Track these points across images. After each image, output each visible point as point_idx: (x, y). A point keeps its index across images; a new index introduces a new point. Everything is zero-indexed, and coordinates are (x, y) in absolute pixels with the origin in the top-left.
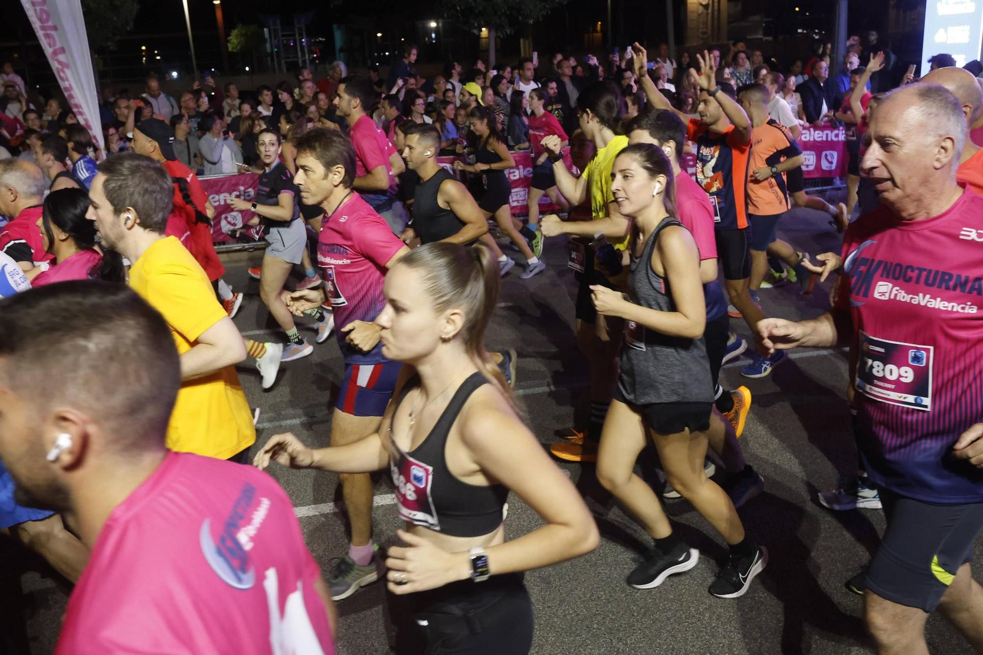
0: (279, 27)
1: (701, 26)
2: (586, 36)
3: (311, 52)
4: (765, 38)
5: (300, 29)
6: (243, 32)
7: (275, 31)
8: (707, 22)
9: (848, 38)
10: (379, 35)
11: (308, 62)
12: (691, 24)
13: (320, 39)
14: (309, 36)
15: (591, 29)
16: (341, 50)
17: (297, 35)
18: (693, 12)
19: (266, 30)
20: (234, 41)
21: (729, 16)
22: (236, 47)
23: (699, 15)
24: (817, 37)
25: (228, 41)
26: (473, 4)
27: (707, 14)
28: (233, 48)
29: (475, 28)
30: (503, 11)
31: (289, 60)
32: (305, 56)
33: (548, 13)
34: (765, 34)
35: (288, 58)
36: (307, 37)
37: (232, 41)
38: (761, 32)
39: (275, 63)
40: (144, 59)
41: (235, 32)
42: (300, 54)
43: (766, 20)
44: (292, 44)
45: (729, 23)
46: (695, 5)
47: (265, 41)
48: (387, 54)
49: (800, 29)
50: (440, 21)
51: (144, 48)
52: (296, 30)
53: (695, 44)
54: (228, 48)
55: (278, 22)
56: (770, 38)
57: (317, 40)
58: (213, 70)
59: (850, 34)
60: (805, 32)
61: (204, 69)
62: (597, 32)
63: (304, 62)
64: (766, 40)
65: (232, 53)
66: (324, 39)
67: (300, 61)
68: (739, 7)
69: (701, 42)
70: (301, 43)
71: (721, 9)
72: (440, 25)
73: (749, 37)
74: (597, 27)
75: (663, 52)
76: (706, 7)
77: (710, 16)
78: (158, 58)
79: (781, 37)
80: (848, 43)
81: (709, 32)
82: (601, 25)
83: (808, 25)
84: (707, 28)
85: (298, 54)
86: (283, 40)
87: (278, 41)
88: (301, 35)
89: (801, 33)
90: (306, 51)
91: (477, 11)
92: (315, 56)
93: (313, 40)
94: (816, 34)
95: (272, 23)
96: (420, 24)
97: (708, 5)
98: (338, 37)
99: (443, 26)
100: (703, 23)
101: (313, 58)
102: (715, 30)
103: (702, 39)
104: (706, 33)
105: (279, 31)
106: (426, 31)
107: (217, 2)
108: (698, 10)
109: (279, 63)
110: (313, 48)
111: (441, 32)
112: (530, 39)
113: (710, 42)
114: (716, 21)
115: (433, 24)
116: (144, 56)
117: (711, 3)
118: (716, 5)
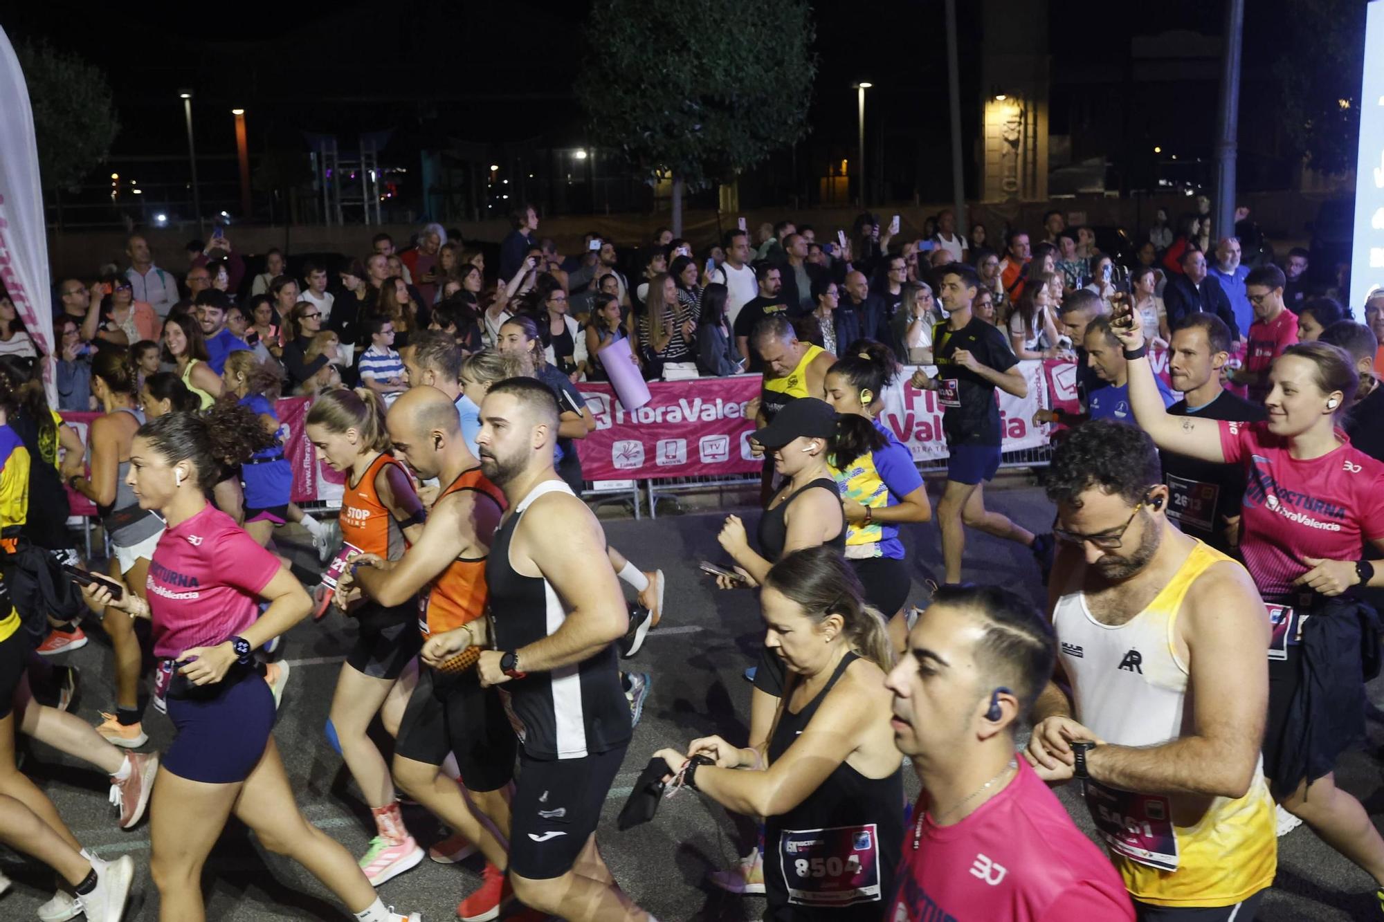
0: (335, 153)
1: (1006, 173)
2: (824, 180)
3: (383, 190)
4: (1107, 193)
5: (369, 157)
6: (279, 160)
7: (329, 158)
8: (1016, 168)
10: (494, 168)
11: (378, 208)
12: (990, 169)
13: (399, 169)
14: (383, 162)
15: (831, 171)
16: (433, 190)
17: (363, 167)
18: (993, 151)
19: (313, 155)
20: (262, 174)
21: (1051, 157)
22: (266, 184)
23: (1004, 156)
24: (1190, 193)
26: (650, 143)
27: (1017, 155)
28: (260, 186)
30: (696, 153)
31: (346, 204)
32: (373, 196)
33: (765, 159)
34: (1107, 188)
35: (347, 200)
36: (379, 168)
38: (1100, 183)
40: (115, 192)
42: (366, 196)
43: (1107, 164)
44: (353, 177)
45: (1051, 170)
46: (996, 141)
48: (505, 197)
49: (1163, 179)
50: (592, 149)
51: (115, 176)
52: (363, 158)
53: (996, 201)
55: (335, 143)
56: (1116, 193)
57: (395, 171)
58: (224, 213)
60: (1170, 184)
61: (211, 211)
62: (840, 174)
63: (372, 207)
64: (1108, 196)
66: (405, 171)
67: (366, 207)
68: (1067, 144)
69: (1005, 198)
71: (1038, 143)
72: (592, 155)
73: (1082, 190)
74: (840, 166)
75: (947, 224)
76: (1014, 143)
77: (1020, 159)
78: (137, 192)
79: (1132, 192)
80: (1236, 219)
81: (1019, 181)
82: (848, 164)
83: (1179, 176)
84: (1015, 177)
85: (362, 194)
87: (332, 174)
88: (370, 166)
89: (1163, 186)
90: (376, 190)
91: (655, 153)
92: (389, 195)
93: (387, 171)
94: (1189, 188)
95: (323, 145)
96: (559, 154)
97: (1017, 140)
98: (429, 169)
99: (598, 157)
100: (1010, 169)
101: (387, 198)
102: (1029, 180)
103: (1008, 193)
104: (1014, 184)
105: (335, 160)
106: (569, 164)
107: (238, 112)
108: (1002, 148)
109: (332, 208)
110: (386, 183)
111: (593, 165)
112: (735, 185)
113: (1020, 198)
114: (1030, 166)
115: (581, 155)
116: (114, 188)
117: (1022, 138)
118: (1030, 141)
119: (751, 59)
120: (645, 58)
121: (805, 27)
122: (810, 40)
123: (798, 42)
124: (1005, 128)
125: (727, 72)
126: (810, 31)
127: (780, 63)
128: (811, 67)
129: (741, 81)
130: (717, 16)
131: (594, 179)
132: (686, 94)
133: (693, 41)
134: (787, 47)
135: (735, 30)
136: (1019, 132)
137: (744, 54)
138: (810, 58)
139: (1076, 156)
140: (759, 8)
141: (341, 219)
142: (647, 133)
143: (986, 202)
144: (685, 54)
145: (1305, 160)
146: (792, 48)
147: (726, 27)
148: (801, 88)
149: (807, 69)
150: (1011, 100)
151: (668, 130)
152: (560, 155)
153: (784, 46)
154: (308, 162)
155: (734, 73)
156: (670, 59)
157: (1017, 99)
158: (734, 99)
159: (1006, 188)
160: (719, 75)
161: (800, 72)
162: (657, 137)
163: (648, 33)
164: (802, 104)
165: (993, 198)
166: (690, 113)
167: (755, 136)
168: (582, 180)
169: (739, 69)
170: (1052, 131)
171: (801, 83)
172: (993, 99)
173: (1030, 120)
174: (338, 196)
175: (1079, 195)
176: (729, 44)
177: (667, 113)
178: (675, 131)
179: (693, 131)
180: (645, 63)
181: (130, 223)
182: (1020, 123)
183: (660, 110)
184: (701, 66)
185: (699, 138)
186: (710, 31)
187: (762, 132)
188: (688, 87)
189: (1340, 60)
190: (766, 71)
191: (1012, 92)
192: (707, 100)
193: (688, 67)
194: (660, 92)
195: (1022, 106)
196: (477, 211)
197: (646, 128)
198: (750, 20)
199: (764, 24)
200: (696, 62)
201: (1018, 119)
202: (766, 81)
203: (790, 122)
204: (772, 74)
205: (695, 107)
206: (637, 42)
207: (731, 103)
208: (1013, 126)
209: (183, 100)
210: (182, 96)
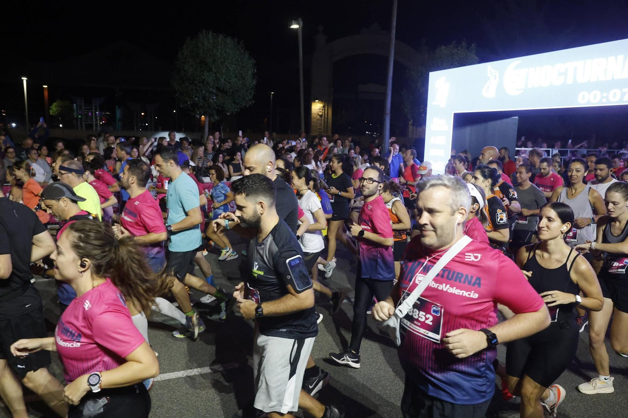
0: (83, 104)
1: (318, 125)
3: (101, 120)
5: (96, 106)
6: (61, 104)
7: (81, 106)
8: (321, 124)
9: (390, 138)
10: (143, 114)
11: (99, 126)
12: (313, 124)
13: (108, 113)
14: (101, 110)
15: (261, 122)
16: (120, 120)
17: (93, 110)
18: (314, 118)
19: (75, 105)
20: (54, 109)
21: (333, 122)
22: (55, 113)
23: (318, 120)
25: (50, 109)
26: (197, 102)
27: (322, 120)
28: (53, 113)
29: (198, 114)
30: (214, 107)
31: (86, 123)
32: (97, 121)
33: (238, 110)
35: (88, 122)
36: (99, 111)
37: (52, 109)
39: (79, 124)
41: (55, 104)
42: (94, 120)
44: (90, 114)
46: (315, 115)
47: (74, 111)
48: (147, 124)
49: (367, 131)
52: (93, 107)
53: (315, 134)
54: (49, 112)
55: (83, 101)
57: (106, 114)
59: (391, 136)
60: (370, 133)
62: (264, 123)
63: (96, 125)
65: (52, 115)
66: (110, 113)
67: (94, 124)
69: (318, 134)
70: (96, 114)
71: (329, 116)
76: (321, 116)
77: (323, 121)
78: (4, 114)
80: (390, 141)
82: (267, 120)
83: (372, 130)
84: (321, 127)
86: (85, 112)
87: (82, 112)
88: (96, 110)
89: (367, 134)
90: (98, 118)
91: (199, 106)
92: (104, 122)
93: (103, 113)
94: (375, 135)
95: (79, 102)
97: (322, 115)
98: (118, 113)
100: (320, 124)
101: (103, 123)
102: (326, 128)
103: (319, 132)
104: (321, 129)
105: (83, 106)
107: (45, 86)
108: (317, 117)
109: (81, 124)
110: (103, 117)
114: (326, 124)
115: (174, 111)
117: (323, 114)
118: (326, 115)
119: (234, 76)
120: (196, 73)
121: (252, 67)
122: (254, 72)
123: (250, 72)
124: (318, 111)
125: (225, 80)
126: (254, 69)
127: (244, 78)
128: (254, 81)
129: (230, 83)
130: (222, 60)
132: (211, 86)
133: (213, 68)
134: (246, 74)
135: (228, 65)
136: (323, 112)
137: (231, 74)
138: (254, 78)
140: (237, 59)
141: (84, 128)
142: (197, 99)
143: (311, 134)
144: (211, 73)
145: (410, 122)
146: (248, 74)
147: (225, 64)
148: (251, 87)
149: (253, 81)
150: (320, 102)
151: (204, 98)
153: (245, 73)
154: (73, 107)
155: (228, 80)
156: (205, 74)
157: (322, 102)
158: (228, 89)
159: (318, 130)
160: (222, 80)
161: (251, 82)
162: (200, 100)
163: (198, 64)
164: (251, 93)
166: (212, 93)
167: (234, 102)
169: (230, 79)
170: (333, 113)
171: (250, 86)
172: (314, 101)
173: (326, 109)
174: (84, 119)
176: (226, 70)
177: (204, 92)
178: (207, 99)
179: (213, 99)
180: (196, 74)
182: (323, 110)
183: (202, 91)
184: (216, 77)
185: (215, 102)
186: (220, 65)
187: (237, 101)
188: (212, 83)
189: (421, 91)
190: (239, 81)
191: (321, 100)
192: (218, 89)
193: (212, 77)
194: (201, 84)
195: (324, 104)
196: (136, 128)
197: (196, 97)
198: (234, 63)
199: (238, 65)
200: (214, 76)
201: (322, 108)
202: (239, 84)
203: (247, 98)
204: (241, 82)
205: (214, 91)
206: (194, 68)
208: (321, 110)
209: (23, 80)
210: (23, 78)
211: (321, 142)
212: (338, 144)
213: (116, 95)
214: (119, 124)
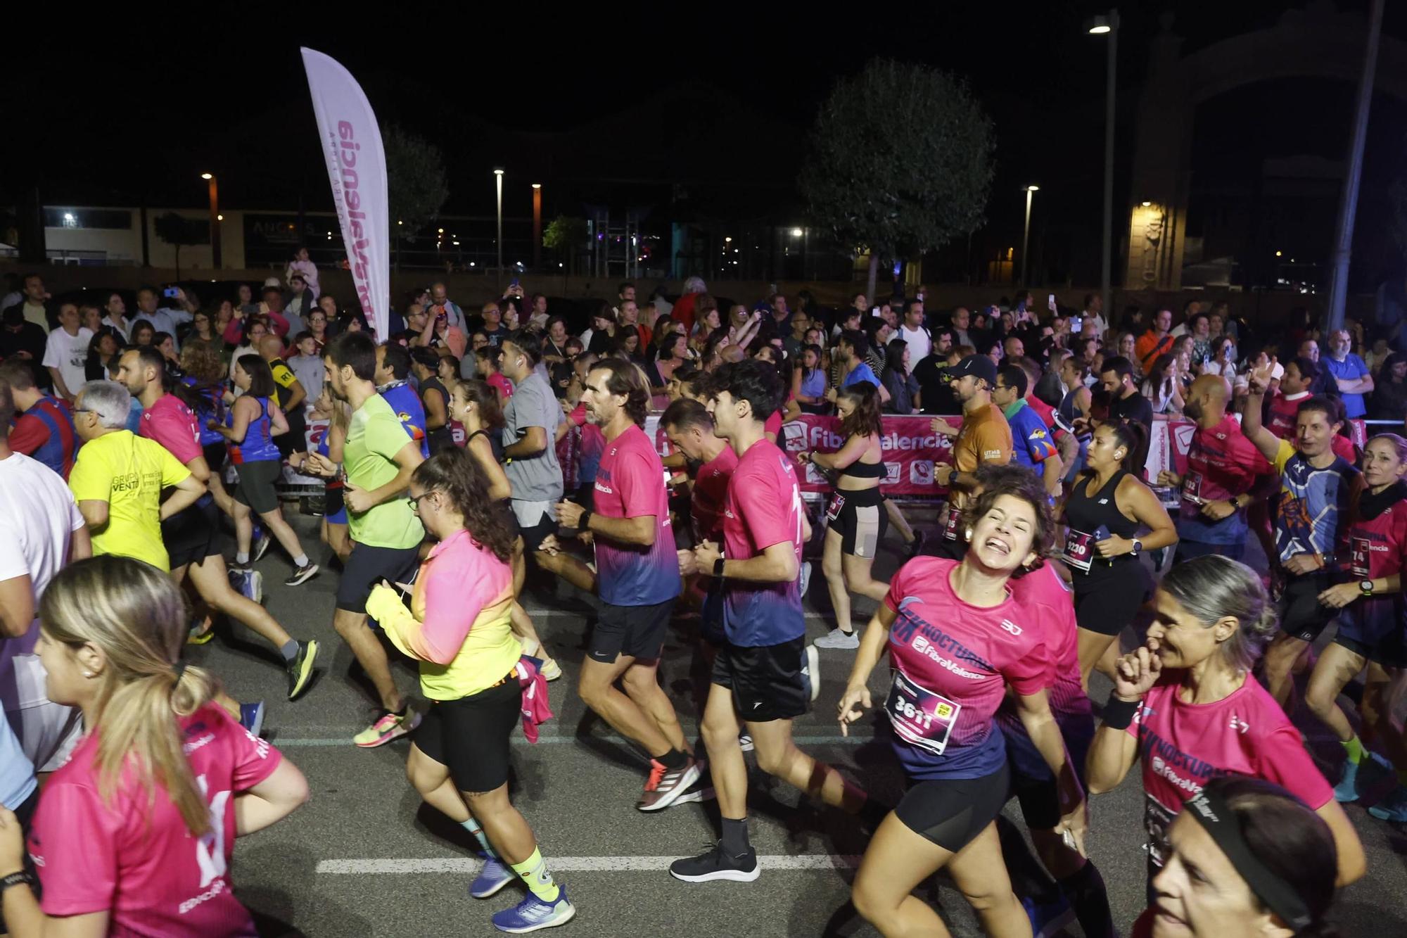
0: (607, 222)
1: (1147, 266)
2: (992, 264)
3: (641, 253)
4: (1231, 287)
5: (632, 226)
6: (564, 224)
7: (602, 225)
8: (1155, 262)
10: (728, 239)
11: (636, 265)
12: (1132, 263)
13: (655, 237)
14: (642, 231)
15: (999, 256)
16: (679, 254)
17: (627, 234)
18: (1137, 247)
19: (590, 223)
20: (551, 235)
22: (553, 242)
23: (1146, 251)
24: (1304, 291)
25: (543, 235)
26: (855, 226)
27: (1156, 252)
28: (549, 244)
30: (891, 236)
31: (612, 261)
32: (634, 259)
33: (947, 243)
34: (1233, 282)
36: (639, 235)
37: (548, 235)
38: (1227, 278)
40: (439, 243)
41: (554, 224)
42: (627, 256)
43: (1233, 263)
44: (619, 241)
45: (1185, 265)
46: (1140, 239)
47: (587, 238)
48: (735, 263)
49: (1281, 278)
50: (807, 228)
51: (441, 231)
52: (628, 227)
53: (1136, 288)
54: (542, 242)
55: (607, 215)
56: (1239, 288)
57: (652, 238)
58: (519, 263)
60: (1288, 283)
61: (509, 261)
62: (1006, 259)
63: (632, 265)
64: (1232, 290)
65: (546, 248)
66: (659, 239)
67: (627, 265)
68: (1200, 244)
69: (1145, 286)
71: (1176, 243)
72: (806, 233)
73: (1210, 284)
74: (1007, 253)
75: (1092, 304)
76: (1155, 242)
77: (1159, 255)
78: (456, 243)
79: (1254, 288)
81: (1157, 273)
82: (1013, 251)
83: (1295, 276)
84: (1154, 269)
85: (624, 254)
87: (603, 238)
88: (631, 233)
89: (1281, 284)
90: (635, 252)
91: (858, 234)
92: (645, 256)
93: (645, 238)
94: (1304, 287)
95: (598, 215)
96: (780, 231)
97: (1158, 239)
98: (677, 238)
99: (809, 235)
100: (1150, 262)
101: (643, 258)
102: (1166, 272)
103: (1147, 282)
104: (1153, 275)
105: (607, 227)
106: (787, 239)
107: (536, 186)
108: (1144, 246)
109: (602, 264)
110: (643, 247)
111: (806, 242)
112: (920, 264)
113: (1157, 287)
114: (1167, 262)
115: (797, 233)
116: (439, 240)
117: (1162, 238)
118: (1169, 241)
119: (942, 162)
120: (856, 158)
121: (988, 138)
122: (991, 149)
123: (981, 151)
124: (1149, 229)
125: (921, 172)
126: (992, 142)
127: (965, 167)
128: (990, 171)
129: (932, 180)
130: (917, 127)
131: (806, 252)
132: (887, 187)
133: (896, 147)
134: (972, 155)
135: (930, 139)
136: (1160, 233)
137: (936, 158)
138: (990, 164)
139: (1207, 255)
140: (951, 123)
141: (607, 273)
142: (853, 218)
143: (1128, 288)
144: (888, 157)
146: (976, 155)
147: (924, 136)
148: (980, 188)
149: (987, 173)
150: (1155, 207)
151: (870, 217)
152: (781, 233)
153: (969, 153)
154: (587, 227)
155: (927, 173)
156: (876, 160)
157: (1161, 206)
158: (926, 193)
159: (1145, 278)
160: (915, 175)
161: (982, 175)
162: (861, 221)
163: (860, 139)
164: (980, 201)
165: (1134, 285)
166: (888, 204)
167: (938, 224)
168: (797, 252)
169: (931, 170)
170: (1188, 233)
171: (981, 184)
172: (1139, 205)
173: (1170, 224)
174: (607, 254)
175: (1207, 288)
176: (924, 150)
177: (870, 202)
178: (876, 217)
179: (890, 218)
180: (855, 162)
181: (450, 267)
182: (1161, 226)
183: (865, 200)
184: (900, 167)
185: (894, 224)
186: (910, 139)
187: (946, 221)
188: (889, 183)
190: (953, 173)
191: (1156, 200)
192: (903, 194)
193: (891, 166)
194: (866, 185)
195: (1164, 212)
196: (712, 273)
197: (852, 214)
198: (943, 131)
199: (955, 135)
200: (897, 163)
201: (1159, 222)
202: (953, 181)
203: (970, 215)
204: (957, 176)
205: (893, 199)
206: (851, 146)
207: (923, 196)
208: (1155, 228)
209: (496, 175)
210: (496, 172)
211: (1154, 321)
212: (1201, 327)
213: (674, 200)
214: (677, 264)
